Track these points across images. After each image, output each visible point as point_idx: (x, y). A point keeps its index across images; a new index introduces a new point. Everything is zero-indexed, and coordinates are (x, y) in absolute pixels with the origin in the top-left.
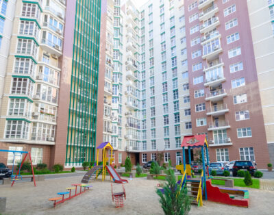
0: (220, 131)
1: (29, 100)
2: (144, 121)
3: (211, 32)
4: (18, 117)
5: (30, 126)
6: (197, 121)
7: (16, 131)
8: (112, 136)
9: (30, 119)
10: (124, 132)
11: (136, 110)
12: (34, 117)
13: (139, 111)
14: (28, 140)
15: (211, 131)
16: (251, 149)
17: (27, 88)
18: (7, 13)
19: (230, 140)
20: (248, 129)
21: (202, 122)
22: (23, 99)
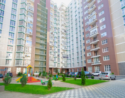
0: (96, 58)
1: (21, 53)
2: (70, 55)
3: (92, 12)
4: (19, 58)
5: (23, 61)
6: (87, 54)
7: (18, 63)
8: (54, 63)
9: (23, 59)
10: (61, 60)
11: (66, 51)
12: (24, 58)
13: (68, 51)
14: (22, 66)
15: (93, 58)
16: (109, 66)
17: (21, 49)
18: (15, 25)
19: (99, 62)
20: (108, 56)
21: (89, 54)
22: (20, 52)
